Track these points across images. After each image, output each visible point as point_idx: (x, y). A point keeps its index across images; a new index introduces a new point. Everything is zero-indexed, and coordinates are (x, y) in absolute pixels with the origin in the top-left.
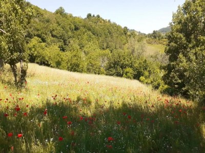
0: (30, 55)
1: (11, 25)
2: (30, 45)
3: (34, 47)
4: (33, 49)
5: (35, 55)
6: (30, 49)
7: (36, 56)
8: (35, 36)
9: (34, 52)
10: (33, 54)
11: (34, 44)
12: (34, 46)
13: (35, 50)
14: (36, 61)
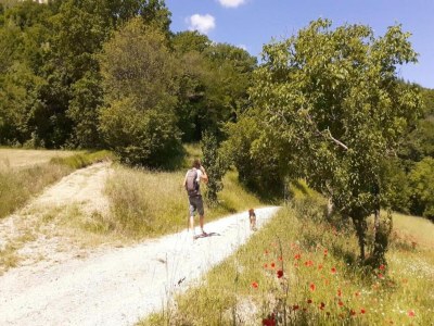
0: (411, 197)
1: (358, 131)
2: (415, 175)
3: (421, 181)
4: (421, 186)
5: (423, 198)
6: (413, 185)
7: (426, 201)
8: (426, 155)
9: (422, 191)
10: (420, 196)
11: (423, 173)
12: (423, 177)
13: (426, 187)
14: (426, 212)
